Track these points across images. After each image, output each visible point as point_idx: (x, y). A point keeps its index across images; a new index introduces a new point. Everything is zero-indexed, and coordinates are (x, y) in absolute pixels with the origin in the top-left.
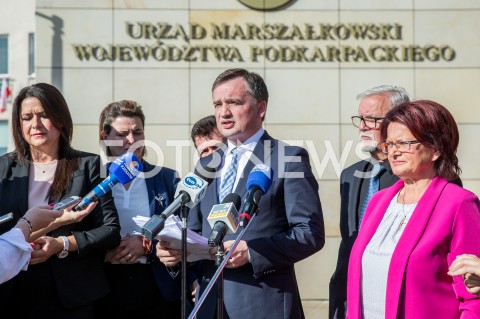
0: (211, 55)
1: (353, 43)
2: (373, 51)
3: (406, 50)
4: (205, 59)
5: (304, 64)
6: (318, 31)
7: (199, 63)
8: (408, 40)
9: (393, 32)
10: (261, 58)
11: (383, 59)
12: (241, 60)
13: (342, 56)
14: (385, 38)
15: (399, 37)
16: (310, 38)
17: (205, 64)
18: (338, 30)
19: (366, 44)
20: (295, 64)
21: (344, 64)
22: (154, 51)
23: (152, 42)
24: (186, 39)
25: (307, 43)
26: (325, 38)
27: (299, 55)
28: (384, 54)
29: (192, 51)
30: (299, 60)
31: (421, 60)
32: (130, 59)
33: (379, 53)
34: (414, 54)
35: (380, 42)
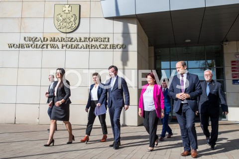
0: (49, 46)
1: (93, 43)
2: (100, 46)
3: (110, 45)
4: (47, 47)
5: (78, 49)
6: (83, 39)
7: (45, 49)
8: (111, 42)
9: (107, 40)
10: (65, 48)
11: (103, 48)
12: (58, 48)
13: (90, 47)
14: (104, 42)
15: (108, 41)
16: (80, 41)
17: (47, 49)
18: (89, 39)
19: (98, 43)
20: (75, 49)
21: (91, 50)
22: (31, 46)
23: (31, 43)
24: (42, 42)
25: (79, 43)
26: (85, 41)
27: (77, 47)
28: (104, 47)
29: (43, 45)
30: (77, 48)
31: (115, 48)
32: (24, 48)
33: (102, 46)
34: (113, 47)
35: (102, 43)
